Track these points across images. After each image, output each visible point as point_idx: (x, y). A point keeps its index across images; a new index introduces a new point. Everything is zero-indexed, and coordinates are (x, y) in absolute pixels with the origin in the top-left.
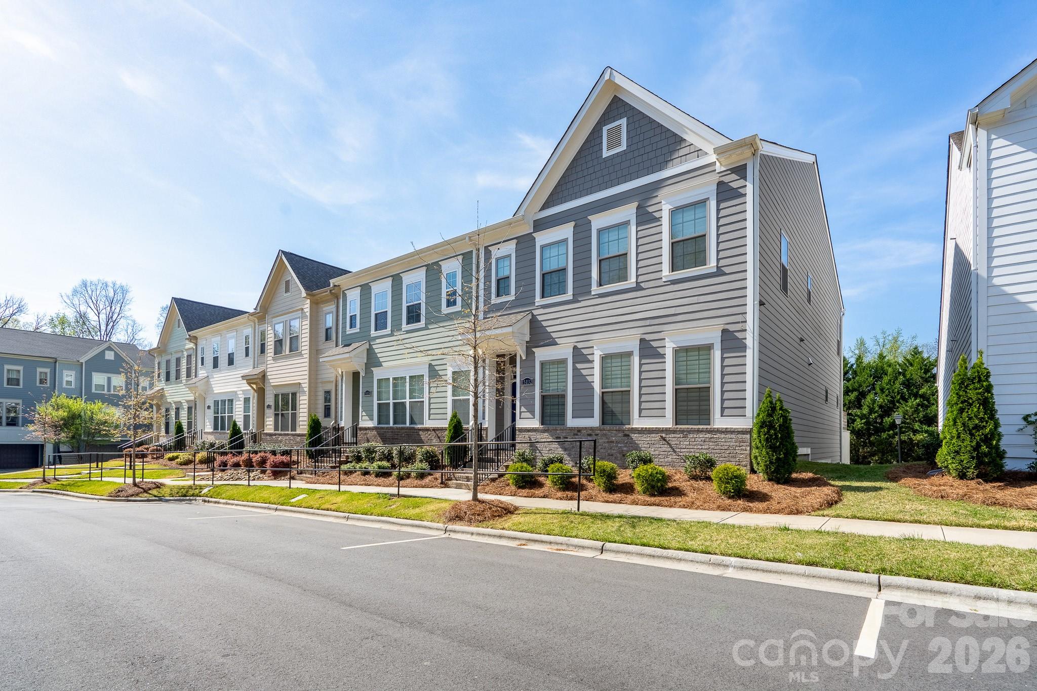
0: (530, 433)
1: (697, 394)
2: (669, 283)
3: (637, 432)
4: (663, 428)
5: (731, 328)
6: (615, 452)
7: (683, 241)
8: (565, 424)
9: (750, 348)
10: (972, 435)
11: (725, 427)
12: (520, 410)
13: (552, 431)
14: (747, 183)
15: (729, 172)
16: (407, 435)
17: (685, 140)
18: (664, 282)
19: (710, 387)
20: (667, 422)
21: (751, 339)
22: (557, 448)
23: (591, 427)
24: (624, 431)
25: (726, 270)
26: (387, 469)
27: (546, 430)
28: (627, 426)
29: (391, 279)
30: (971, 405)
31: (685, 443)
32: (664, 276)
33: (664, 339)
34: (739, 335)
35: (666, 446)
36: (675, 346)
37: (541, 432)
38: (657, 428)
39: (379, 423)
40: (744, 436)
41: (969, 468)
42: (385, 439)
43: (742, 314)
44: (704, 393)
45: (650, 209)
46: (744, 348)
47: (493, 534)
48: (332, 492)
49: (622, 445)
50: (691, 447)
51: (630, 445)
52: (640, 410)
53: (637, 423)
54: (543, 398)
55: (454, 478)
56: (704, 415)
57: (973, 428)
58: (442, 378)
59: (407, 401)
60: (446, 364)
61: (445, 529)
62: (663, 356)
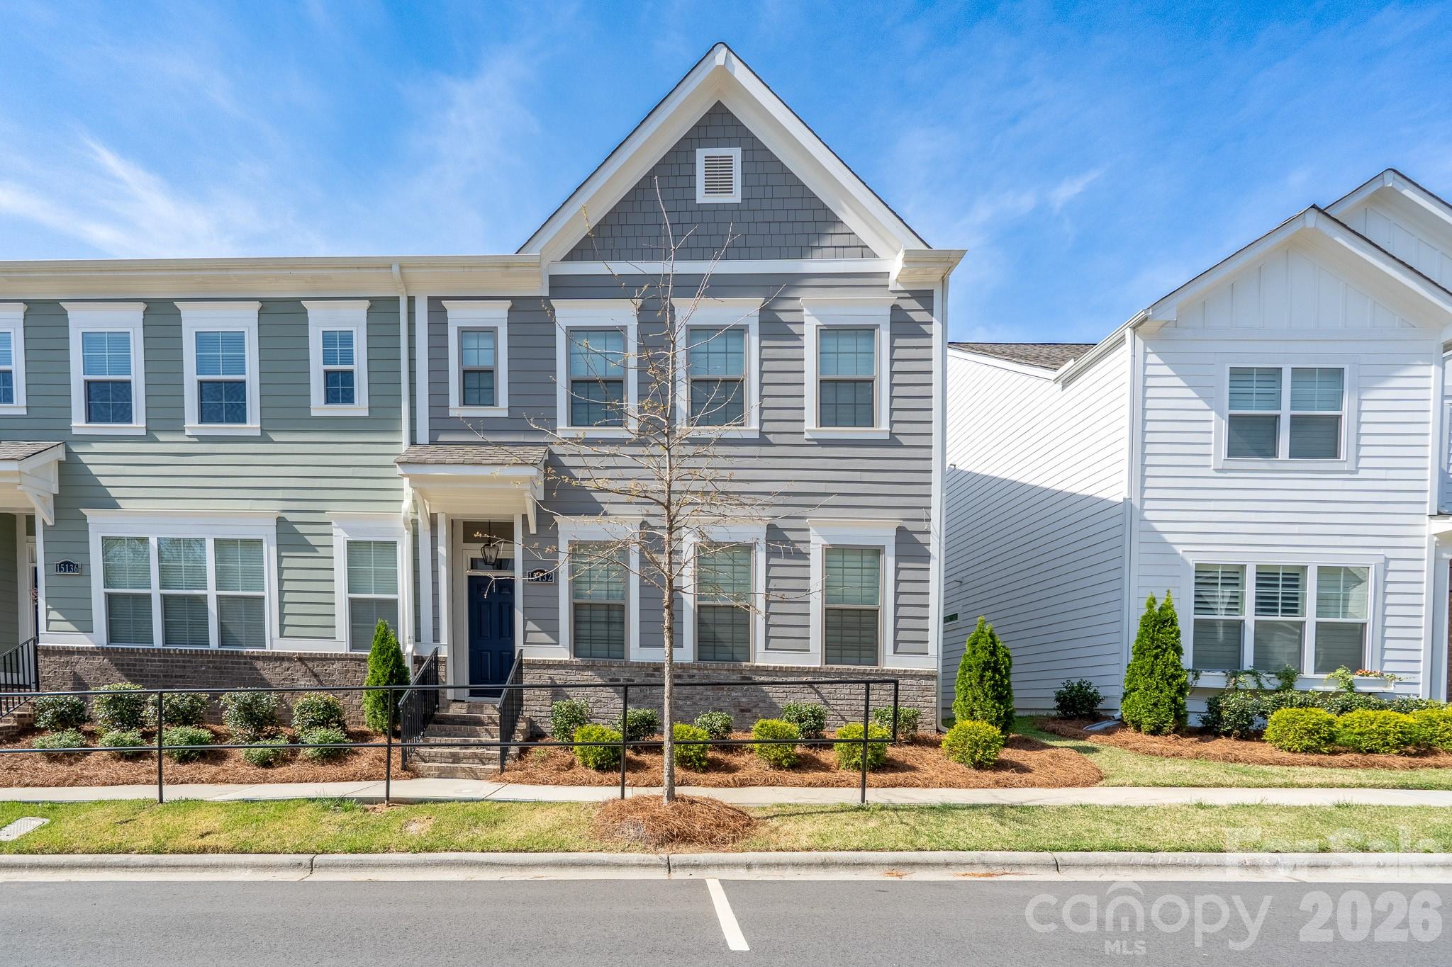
0: (552, 672)
1: (857, 619)
2: (816, 443)
3: (764, 673)
4: (809, 668)
5: (911, 526)
6: (726, 704)
7: (836, 381)
8: (626, 656)
9: (935, 558)
10: (1169, 684)
11: (904, 669)
12: (525, 627)
13: (601, 668)
14: (934, 319)
15: (908, 295)
16: (215, 668)
17: (842, 222)
18: (808, 440)
19: (877, 611)
20: (813, 658)
21: (936, 547)
22: (612, 699)
23: (682, 664)
24: (741, 671)
25: (904, 440)
26: (207, 743)
27: (588, 666)
28: (744, 664)
29: (142, 306)
30: (1165, 650)
31: (844, 691)
32: (807, 431)
33: (808, 530)
34: (920, 538)
35: (813, 695)
36: (825, 543)
37: (576, 670)
38: (799, 668)
39: (111, 639)
40: (929, 682)
41: (1167, 722)
42: (141, 676)
43: (925, 508)
44: (870, 618)
45: (784, 317)
46: (926, 557)
47: (806, 861)
48: (144, 805)
49: (739, 694)
50: (853, 697)
51: (754, 694)
52: (768, 639)
53: (762, 658)
54: (577, 608)
55: (417, 758)
56: (870, 651)
57: (1170, 677)
58: (317, 551)
59: (212, 593)
60: (330, 523)
61: (665, 863)
62: (805, 556)
